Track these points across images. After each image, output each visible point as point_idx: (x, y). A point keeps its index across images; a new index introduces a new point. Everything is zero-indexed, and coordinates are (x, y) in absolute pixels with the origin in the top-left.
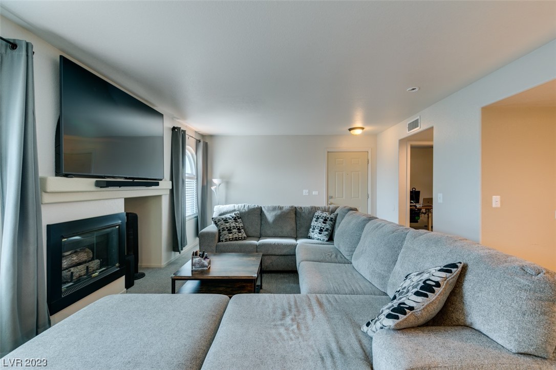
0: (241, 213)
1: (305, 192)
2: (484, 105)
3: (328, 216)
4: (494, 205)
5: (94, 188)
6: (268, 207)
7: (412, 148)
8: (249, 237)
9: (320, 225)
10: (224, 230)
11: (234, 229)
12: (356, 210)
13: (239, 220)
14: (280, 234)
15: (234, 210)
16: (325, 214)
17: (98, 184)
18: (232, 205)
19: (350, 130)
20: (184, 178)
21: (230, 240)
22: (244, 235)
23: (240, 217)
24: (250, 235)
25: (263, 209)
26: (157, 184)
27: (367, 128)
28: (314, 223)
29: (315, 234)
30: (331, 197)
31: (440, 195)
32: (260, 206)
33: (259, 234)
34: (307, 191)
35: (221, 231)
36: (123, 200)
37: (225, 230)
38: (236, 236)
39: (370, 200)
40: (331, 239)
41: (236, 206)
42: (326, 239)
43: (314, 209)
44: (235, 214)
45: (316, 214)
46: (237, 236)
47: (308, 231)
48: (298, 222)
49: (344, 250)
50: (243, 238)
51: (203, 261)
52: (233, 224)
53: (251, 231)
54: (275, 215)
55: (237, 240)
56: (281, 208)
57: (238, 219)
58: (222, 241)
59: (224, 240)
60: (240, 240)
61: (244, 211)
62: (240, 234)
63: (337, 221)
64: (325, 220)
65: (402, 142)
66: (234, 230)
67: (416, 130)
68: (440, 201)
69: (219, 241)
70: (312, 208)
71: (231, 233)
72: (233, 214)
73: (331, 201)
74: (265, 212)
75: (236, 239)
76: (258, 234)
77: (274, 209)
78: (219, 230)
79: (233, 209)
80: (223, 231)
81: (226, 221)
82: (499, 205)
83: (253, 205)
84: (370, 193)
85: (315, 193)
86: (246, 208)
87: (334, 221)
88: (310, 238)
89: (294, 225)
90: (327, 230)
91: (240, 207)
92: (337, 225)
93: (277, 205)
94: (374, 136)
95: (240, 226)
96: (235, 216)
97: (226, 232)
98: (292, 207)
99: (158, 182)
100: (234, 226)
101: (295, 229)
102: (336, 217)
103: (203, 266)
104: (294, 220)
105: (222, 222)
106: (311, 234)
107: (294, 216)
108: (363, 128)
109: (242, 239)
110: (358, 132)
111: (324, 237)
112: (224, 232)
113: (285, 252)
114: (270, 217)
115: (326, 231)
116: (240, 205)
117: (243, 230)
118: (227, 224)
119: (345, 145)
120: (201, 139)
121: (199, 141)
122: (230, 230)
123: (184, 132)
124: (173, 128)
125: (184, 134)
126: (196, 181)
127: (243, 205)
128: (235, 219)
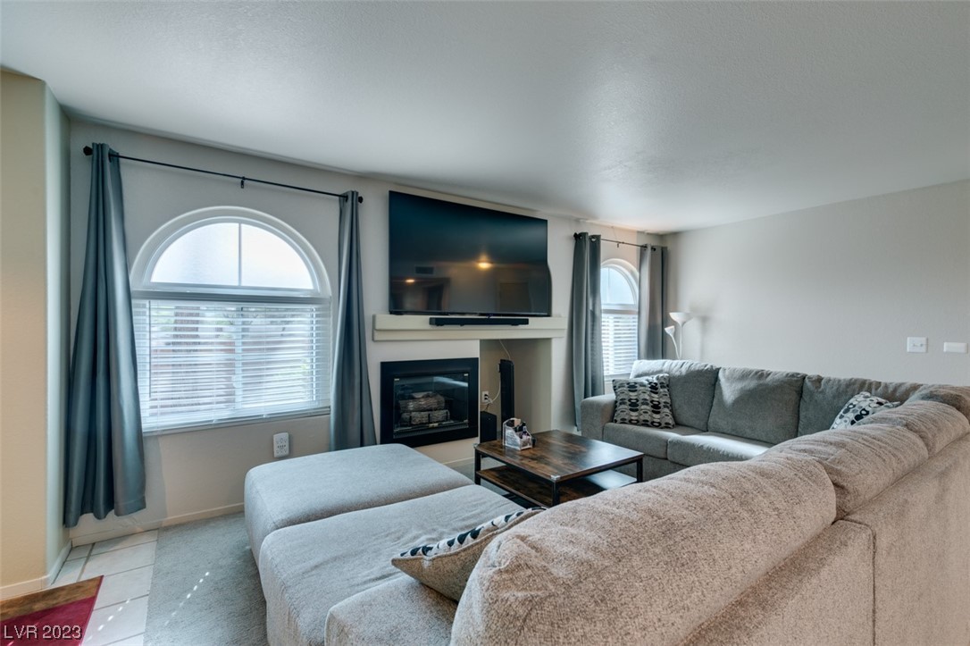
0: (670, 379)
1: (913, 344)
5: (428, 326)
6: (734, 371)
8: (677, 424)
11: (643, 404)
13: (661, 390)
14: (748, 433)
15: (661, 371)
17: (432, 322)
20: (597, 313)
21: (631, 422)
22: (671, 422)
23: (666, 384)
24: (682, 422)
25: (721, 373)
26: (526, 322)
28: (836, 421)
32: (715, 366)
33: (702, 423)
35: (618, 404)
36: (477, 344)
37: (624, 403)
38: (646, 417)
41: (667, 364)
43: (857, 386)
44: (658, 379)
45: (853, 399)
48: (802, 414)
50: (663, 425)
51: (516, 436)
52: (646, 396)
53: (686, 414)
54: (743, 390)
55: (648, 426)
57: (661, 387)
58: (616, 421)
59: (619, 419)
60: (656, 427)
61: (678, 373)
64: (857, 418)
66: (644, 407)
69: (612, 420)
71: (637, 410)
72: (654, 379)
74: (723, 380)
75: (645, 424)
77: (744, 375)
78: (617, 402)
79: (659, 368)
80: (621, 404)
81: (632, 387)
83: (704, 364)
85: (947, 346)
86: (684, 370)
91: (673, 365)
93: (754, 367)
95: (662, 400)
96: (655, 381)
97: (626, 407)
98: (793, 376)
99: (528, 320)
100: (646, 399)
103: (516, 443)
104: (794, 407)
105: (627, 388)
109: (659, 426)
112: (623, 406)
114: (729, 391)
117: (666, 410)
118: (631, 394)
120: (651, 242)
121: (644, 247)
122: (634, 406)
123: (598, 237)
124: (576, 236)
125: (595, 242)
126: (637, 316)
127: (680, 362)
128: (654, 388)
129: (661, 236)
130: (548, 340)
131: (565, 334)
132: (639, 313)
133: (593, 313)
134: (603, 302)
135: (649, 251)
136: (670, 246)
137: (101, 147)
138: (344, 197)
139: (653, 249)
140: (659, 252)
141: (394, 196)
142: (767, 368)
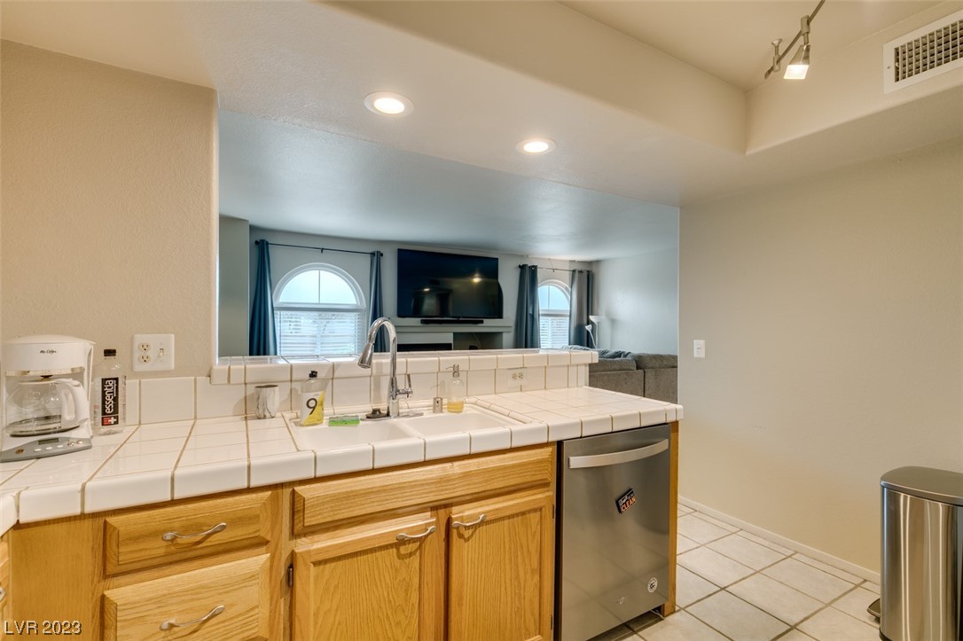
4: (696, 355)
5: (420, 324)
17: (423, 322)
20: (536, 316)
26: (482, 322)
36: (452, 335)
82: (702, 355)
120: (578, 268)
121: (574, 271)
123: (536, 267)
124: (520, 266)
125: (533, 270)
126: (568, 319)
129: (590, 263)
130: (501, 334)
131: (513, 329)
132: (570, 316)
133: (533, 316)
134: (540, 308)
135: (577, 274)
136: (594, 269)
137: (263, 241)
138: (373, 254)
139: (581, 272)
140: (585, 274)
141: (400, 252)
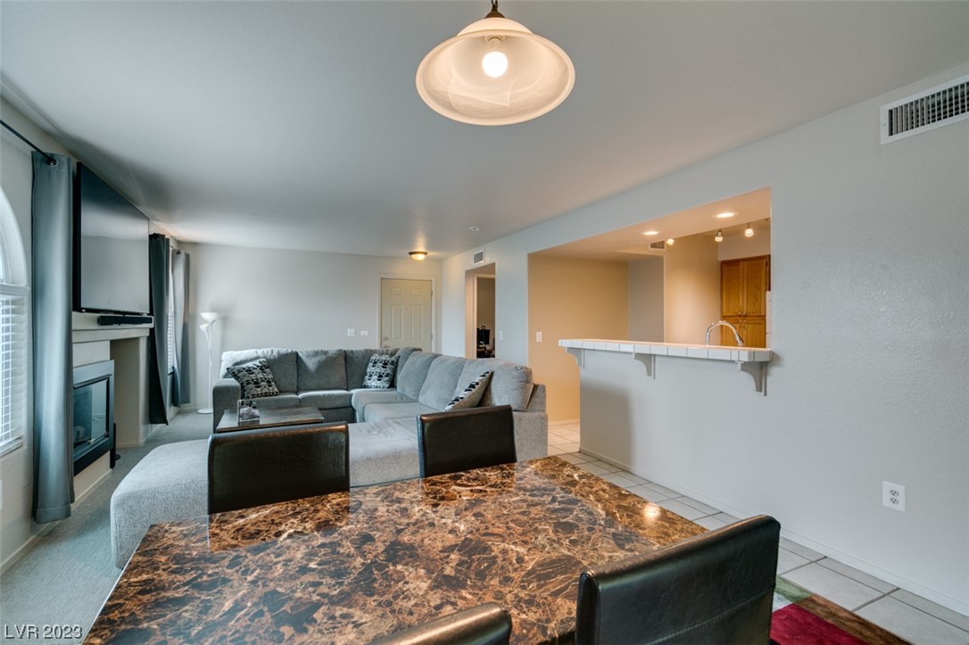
0: (269, 361)
1: (350, 332)
2: (530, 252)
3: (389, 359)
4: (538, 340)
6: (308, 352)
7: (479, 279)
8: (281, 392)
9: (378, 370)
10: (248, 383)
11: (262, 381)
12: (420, 350)
13: (266, 370)
15: (258, 358)
16: (383, 358)
17: (100, 320)
18: (254, 350)
19: (411, 253)
21: (259, 395)
22: (276, 390)
23: (268, 365)
24: (282, 389)
25: (300, 354)
27: (431, 254)
28: (370, 369)
29: (373, 382)
30: (387, 339)
31: (501, 332)
32: (294, 350)
34: (354, 330)
35: (245, 384)
36: (108, 344)
37: (250, 383)
39: (433, 341)
40: (392, 385)
41: (260, 352)
42: (387, 385)
43: (369, 352)
44: (260, 362)
45: (373, 358)
46: (267, 391)
47: (363, 379)
48: (349, 370)
49: (409, 393)
50: (275, 393)
51: (253, 411)
52: (260, 376)
53: (285, 384)
54: (319, 362)
56: (325, 353)
59: (250, 396)
60: (271, 395)
61: (272, 357)
62: (271, 388)
63: (399, 364)
64: (385, 365)
65: (469, 273)
66: (263, 383)
67: (481, 263)
68: (501, 339)
69: (244, 397)
70: (366, 351)
71: (259, 387)
72: (257, 363)
73: (386, 343)
74: (304, 358)
75: (266, 395)
76: (295, 388)
77: (316, 354)
78: (242, 384)
79: (255, 355)
81: (249, 371)
82: (541, 340)
83: (285, 349)
84: (433, 332)
85: (362, 333)
86: (275, 353)
87: (395, 365)
88: (365, 387)
89: (344, 374)
90: (388, 375)
91: (266, 352)
92: (399, 368)
93: (319, 348)
94: (439, 262)
95: (270, 377)
96: (260, 365)
97: (252, 386)
98: (341, 350)
99: (151, 319)
100: (261, 378)
101: (345, 378)
102: (398, 360)
103: (254, 416)
104: (344, 367)
105: (245, 372)
106: (368, 383)
107: (343, 362)
108: (426, 253)
109: (273, 394)
110: (421, 257)
111: (384, 383)
112: (250, 386)
113: (337, 404)
114: (311, 364)
115: (386, 376)
116: (265, 350)
117: (273, 383)
118: (251, 375)
119: (402, 270)
122: (257, 383)
127: (270, 349)
128: (262, 369)
130: (136, 340)
132: (175, 312)
138: (46, 158)
142: (326, 349)
